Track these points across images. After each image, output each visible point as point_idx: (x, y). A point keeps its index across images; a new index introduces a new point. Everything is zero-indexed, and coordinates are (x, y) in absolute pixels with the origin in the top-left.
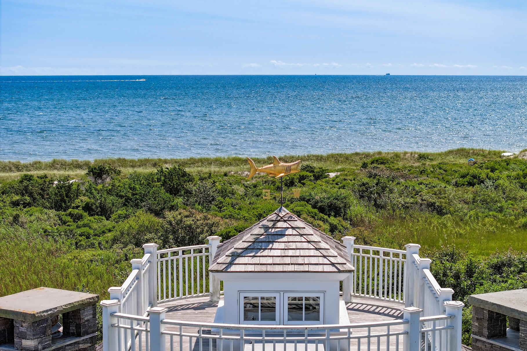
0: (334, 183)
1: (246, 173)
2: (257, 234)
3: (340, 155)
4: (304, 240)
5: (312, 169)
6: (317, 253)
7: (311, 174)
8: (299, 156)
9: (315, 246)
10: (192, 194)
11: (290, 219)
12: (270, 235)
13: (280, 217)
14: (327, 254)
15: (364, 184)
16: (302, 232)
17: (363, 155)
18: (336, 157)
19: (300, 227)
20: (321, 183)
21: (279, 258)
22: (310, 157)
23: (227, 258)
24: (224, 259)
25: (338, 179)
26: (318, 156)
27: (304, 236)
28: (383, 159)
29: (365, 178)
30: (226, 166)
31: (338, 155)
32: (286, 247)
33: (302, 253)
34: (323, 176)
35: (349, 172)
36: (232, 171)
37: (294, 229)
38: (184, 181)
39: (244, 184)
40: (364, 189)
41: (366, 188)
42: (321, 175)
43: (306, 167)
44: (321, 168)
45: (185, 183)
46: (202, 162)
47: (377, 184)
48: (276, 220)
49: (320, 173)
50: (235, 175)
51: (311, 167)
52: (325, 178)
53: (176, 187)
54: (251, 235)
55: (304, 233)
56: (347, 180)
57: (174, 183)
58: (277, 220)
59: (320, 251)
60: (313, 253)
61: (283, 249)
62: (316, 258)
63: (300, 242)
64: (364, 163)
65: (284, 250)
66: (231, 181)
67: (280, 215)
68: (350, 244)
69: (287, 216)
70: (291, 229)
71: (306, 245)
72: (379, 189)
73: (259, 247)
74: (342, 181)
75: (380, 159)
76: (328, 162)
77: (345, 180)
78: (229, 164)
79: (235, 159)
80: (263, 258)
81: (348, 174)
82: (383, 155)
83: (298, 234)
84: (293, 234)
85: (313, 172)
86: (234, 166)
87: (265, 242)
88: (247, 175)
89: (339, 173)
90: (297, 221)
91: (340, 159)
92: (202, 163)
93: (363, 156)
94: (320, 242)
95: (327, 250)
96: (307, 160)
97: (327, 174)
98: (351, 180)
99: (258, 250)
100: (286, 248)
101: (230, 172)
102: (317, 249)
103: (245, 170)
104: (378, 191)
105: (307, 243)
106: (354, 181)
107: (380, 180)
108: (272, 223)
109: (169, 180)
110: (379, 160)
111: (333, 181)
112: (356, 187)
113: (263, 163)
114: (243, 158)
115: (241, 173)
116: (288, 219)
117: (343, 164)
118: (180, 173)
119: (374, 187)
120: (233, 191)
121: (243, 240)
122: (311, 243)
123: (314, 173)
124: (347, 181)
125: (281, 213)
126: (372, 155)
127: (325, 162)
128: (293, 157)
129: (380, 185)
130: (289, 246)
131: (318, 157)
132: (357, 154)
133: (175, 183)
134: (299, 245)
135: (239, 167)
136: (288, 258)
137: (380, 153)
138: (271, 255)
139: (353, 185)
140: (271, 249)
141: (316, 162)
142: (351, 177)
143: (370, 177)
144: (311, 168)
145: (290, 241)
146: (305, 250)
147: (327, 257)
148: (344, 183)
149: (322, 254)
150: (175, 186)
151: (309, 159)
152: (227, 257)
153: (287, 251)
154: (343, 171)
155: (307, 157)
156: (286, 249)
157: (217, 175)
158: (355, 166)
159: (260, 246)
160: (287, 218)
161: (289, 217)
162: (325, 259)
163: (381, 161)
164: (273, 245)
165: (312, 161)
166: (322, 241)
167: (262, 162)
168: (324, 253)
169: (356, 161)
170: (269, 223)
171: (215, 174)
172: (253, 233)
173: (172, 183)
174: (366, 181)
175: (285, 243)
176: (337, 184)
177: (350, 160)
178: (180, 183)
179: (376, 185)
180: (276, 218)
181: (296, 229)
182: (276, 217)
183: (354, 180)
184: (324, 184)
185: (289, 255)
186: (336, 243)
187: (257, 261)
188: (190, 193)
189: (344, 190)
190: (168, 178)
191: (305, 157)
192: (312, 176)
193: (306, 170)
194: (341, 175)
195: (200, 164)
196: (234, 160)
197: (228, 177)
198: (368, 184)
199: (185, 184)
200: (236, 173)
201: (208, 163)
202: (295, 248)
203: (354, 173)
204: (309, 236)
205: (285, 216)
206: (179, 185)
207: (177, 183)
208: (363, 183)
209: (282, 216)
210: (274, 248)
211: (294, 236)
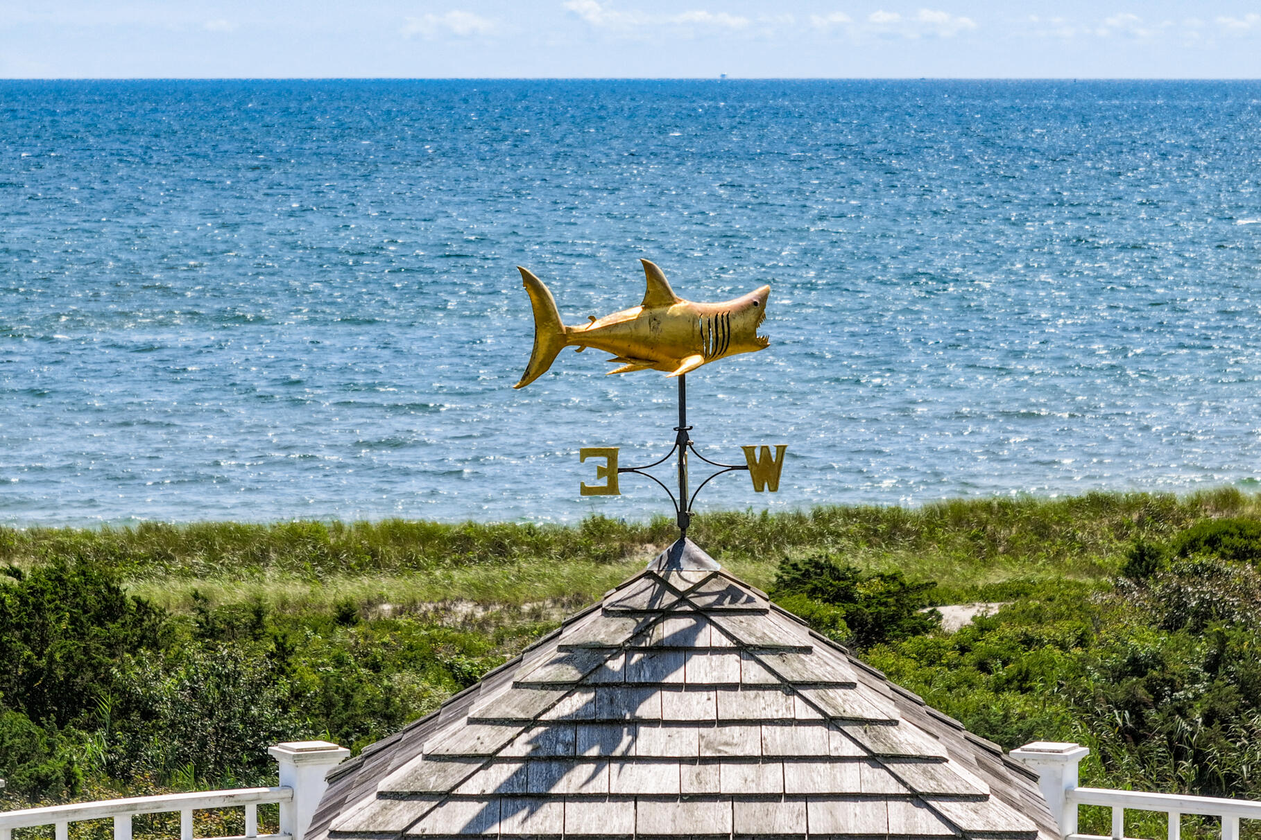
0: (969, 658)
1: (464, 608)
2: (548, 679)
3: (1003, 511)
4: (804, 712)
5: (843, 584)
6: (879, 781)
7: (836, 611)
8: (765, 514)
9: (868, 744)
10: (157, 716)
11: (727, 604)
12: (618, 685)
13: (674, 591)
14: (933, 783)
15: (1137, 666)
16: (794, 670)
17: (1130, 506)
18: (980, 523)
19: (781, 642)
20: (890, 659)
21: (670, 806)
22: (829, 521)
23: (384, 808)
24: (367, 813)
25: (993, 638)
26: (873, 517)
27: (806, 693)
28: (1249, 532)
29: (1148, 634)
30: (351, 573)
31: (988, 507)
32: (707, 747)
33: (797, 778)
34: (906, 623)
35: (1050, 600)
36: (382, 599)
37: (751, 657)
38: (110, 646)
39: (451, 667)
40: (1142, 693)
41: (1150, 688)
42: (894, 619)
43: (806, 574)
44: (893, 578)
45: (113, 656)
46: (211, 549)
47: (1213, 665)
48: (650, 611)
49: (885, 604)
50: (402, 621)
51: (833, 569)
52: (915, 632)
53: (67, 678)
54: (517, 685)
55: (807, 677)
56: (1040, 642)
57: (51, 656)
58: (659, 611)
59: (896, 767)
60: (852, 777)
61: (692, 761)
62: (869, 804)
63: (783, 722)
64: (1139, 547)
65: (698, 768)
66: (378, 651)
67: (674, 580)
68: (1059, 781)
69: (714, 586)
70: (735, 657)
71: (815, 740)
72: (1224, 692)
73: (560, 750)
74: (1012, 649)
75: (1233, 530)
76: (935, 551)
77: (1028, 642)
78: (368, 558)
79: (398, 533)
80: (585, 806)
81: (1049, 609)
82: (1249, 510)
83: (773, 680)
84: (746, 680)
85: (844, 596)
86: (398, 572)
87: (593, 722)
88: (468, 620)
89: (995, 609)
90: (763, 612)
91: (1003, 533)
92: (213, 555)
93: (1135, 517)
94: (893, 723)
95: (929, 766)
96: (814, 538)
97: (926, 611)
98: (1063, 646)
99: (555, 766)
100: (708, 754)
101: (370, 604)
102: (874, 759)
103: (456, 592)
104: (1219, 706)
105: (820, 731)
106: (1079, 651)
107: (1231, 643)
108: (631, 624)
109: (26, 639)
110: (1226, 540)
111: (963, 650)
112: (1093, 681)
113: (562, 555)
114: (448, 528)
115: (436, 610)
116: (719, 602)
117: (1017, 559)
118: (91, 599)
119: (1194, 679)
120: (387, 702)
121: (474, 712)
122: (846, 729)
123: (851, 607)
124: (1044, 652)
125: (680, 570)
126: (1183, 510)
127: (916, 546)
128: (731, 521)
129: (1232, 669)
130: (726, 744)
131: (877, 520)
132: (1099, 504)
133: (57, 656)
134: (779, 740)
135: (422, 577)
136: (719, 804)
137: (1228, 499)
138: (624, 791)
139: (1079, 670)
140: (625, 759)
141: (864, 547)
142: (1064, 629)
143: (1171, 626)
144: (839, 579)
145: (728, 717)
146: (814, 765)
147: (933, 803)
148: (1026, 658)
149: (904, 784)
150: (60, 673)
151: (822, 535)
152: (383, 802)
153: (711, 768)
154: (1017, 595)
155: (810, 524)
156: (705, 761)
157: (296, 622)
158: (1090, 573)
159: (567, 745)
160: (714, 598)
161: (722, 595)
162: (922, 813)
163: (1239, 542)
164: (635, 737)
165: (843, 541)
166: (901, 720)
167: (555, 550)
168: (918, 778)
169: (1097, 548)
170: (616, 623)
171: (288, 613)
172: (529, 679)
173: (40, 657)
174: (1151, 647)
175: (704, 731)
176: (983, 667)
177: (1059, 541)
178: (86, 651)
179: (1208, 668)
180: (653, 599)
181: (763, 658)
182: (649, 593)
183: (1082, 642)
184: (909, 665)
185: (726, 789)
186: (981, 751)
187: (547, 824)
188: (148, 714)
189: (1024, 697)
190: (19, 627)
191: (800, 519)
192: (843, 623)
193: (809, 586)
194: (1005, 616)
195: (200, 559)
196: (397, 540)
197: (361, 629)
198: (1160, 662)
199: (118, 661)
200: (409, 607)
201: (245, 557)
202: (757, 753)
203: (1080, 606)
204: (831, 692)
205: (702, 589)
206: (79, 667)
207: (69, 657)
208: (1134, 661)
209: (682, 586)
210: (641, 753)
211: (752, 693)
